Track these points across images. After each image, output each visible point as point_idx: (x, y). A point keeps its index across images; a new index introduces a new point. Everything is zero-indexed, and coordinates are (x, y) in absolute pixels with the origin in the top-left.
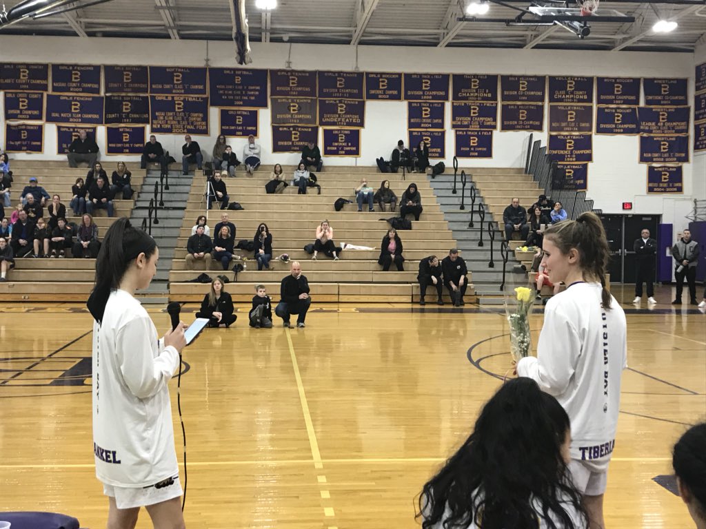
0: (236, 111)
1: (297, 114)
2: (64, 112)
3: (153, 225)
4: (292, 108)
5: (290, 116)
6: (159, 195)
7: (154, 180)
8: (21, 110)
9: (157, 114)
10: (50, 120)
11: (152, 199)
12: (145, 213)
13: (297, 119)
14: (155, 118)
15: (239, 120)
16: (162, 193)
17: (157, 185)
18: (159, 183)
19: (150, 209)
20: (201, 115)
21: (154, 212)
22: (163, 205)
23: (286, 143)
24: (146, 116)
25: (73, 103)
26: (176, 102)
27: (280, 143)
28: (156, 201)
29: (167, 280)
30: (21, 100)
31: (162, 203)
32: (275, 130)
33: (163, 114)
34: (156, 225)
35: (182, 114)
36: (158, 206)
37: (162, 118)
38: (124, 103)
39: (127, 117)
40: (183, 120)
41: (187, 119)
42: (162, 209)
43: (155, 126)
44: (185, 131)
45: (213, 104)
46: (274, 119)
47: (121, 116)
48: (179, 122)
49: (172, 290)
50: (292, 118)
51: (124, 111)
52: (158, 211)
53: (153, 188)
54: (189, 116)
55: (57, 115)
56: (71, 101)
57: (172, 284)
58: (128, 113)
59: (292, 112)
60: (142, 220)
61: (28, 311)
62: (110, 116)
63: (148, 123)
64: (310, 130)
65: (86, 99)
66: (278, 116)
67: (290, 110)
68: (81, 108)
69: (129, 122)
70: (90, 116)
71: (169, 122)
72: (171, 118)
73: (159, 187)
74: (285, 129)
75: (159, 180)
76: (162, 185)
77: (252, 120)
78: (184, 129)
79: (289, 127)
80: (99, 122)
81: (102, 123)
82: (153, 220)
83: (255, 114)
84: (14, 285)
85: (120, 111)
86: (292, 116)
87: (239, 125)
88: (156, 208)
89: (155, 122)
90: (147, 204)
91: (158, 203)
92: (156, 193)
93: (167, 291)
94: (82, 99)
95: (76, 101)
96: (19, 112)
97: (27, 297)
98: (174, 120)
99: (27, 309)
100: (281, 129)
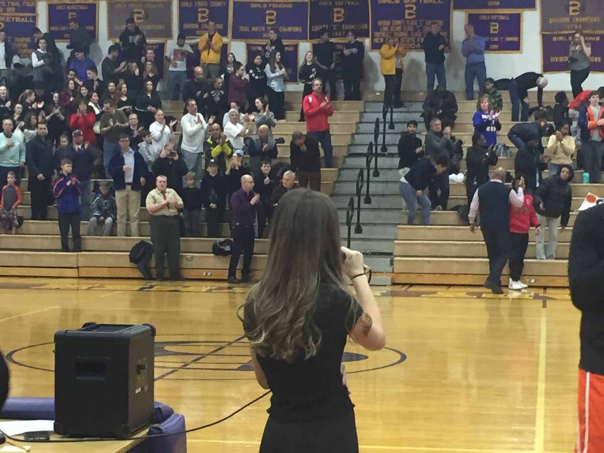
0: (491, 14)
1: (578, 16)
2: (255, 25)
3: (372, 178)
4: (571, 8)
5: (568, 20)
6: (380, 137)
7: (374, 117)
8: (200, 24)
9: (379, 23)
10: (237, 36)
11: (371, 143)
12: (362, 162)
13: (579, 23)
14: (376, 28)
15: (495, 28)
16: (384, 134)
17: (377, 122)
18: (381, 120)
19: (368, 156)
20: (441, 22)
21: (374, 159)
22: (386, 150)
23: (562, 59)
24: (365, 27)
25: (268, 12)
26: (407, 6)
27: (553, 59)
28: (376, 145)
29: (391, 254)
30: (200, 10)
31: (384, 148)
32: (546, 41)
33: (388, 23)
34: (376, 179)
35: (415, 23)
36: (379, 151)
37: (385, 29)
38: (335, 10)
39: (339, 29)
40: (415, 30)
41: (421, 29)
42: (384, 155)
43: (376, 41)
44: (419, 45)
45: (457, 7)
46: (545, 25)
47: (331, 28)
48: (409, 33)
49: (398, 268)
50: (571, 22)
51: (335, 20)
52: (379, 159)
53: (372, 127)
54: (424, 24)
55: (246, 29)
56: (266, 9)
57: (396, 258)
58: (341, 23)
59: (571, 13)
60: (358, 171)
61: (210, 291)
62: (317, 28)
63: (368, 36)
64: (598, 39)
65: (285, 6)
66: (551, 21)
67: (569, 11)
68: (278, 18)
69: (341, 37)
70: (290, 29)
71: (395, 34)
72: (399, 28)
73: (381, 126)
74: (561, 38)
75: (380, 116)
76: (385, 122)
77: (513, 27)
78: (416, 44)
79: (567, 36)
80: (303, 37)
81: (306, 39)
82: (371, 172)
83: (517, 19)
84: (192, 257)
85: (330, 21)
86: (571, 19)
87: (494, 35)
88: (377, 155)
89: (377, 34)
90: (364, 150)
91: (379, 148)
92: (376, 135)
93: (390, 269)
94: (280, 6)
95: (271, 8)
96: (197, 26)
97: (209, 274)
98: (402, 30)
99: (209, 288)
100: (555, 39)
